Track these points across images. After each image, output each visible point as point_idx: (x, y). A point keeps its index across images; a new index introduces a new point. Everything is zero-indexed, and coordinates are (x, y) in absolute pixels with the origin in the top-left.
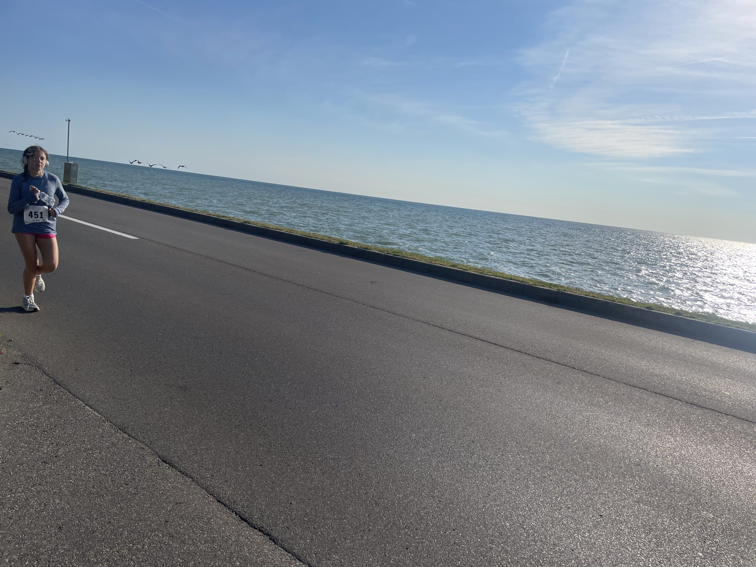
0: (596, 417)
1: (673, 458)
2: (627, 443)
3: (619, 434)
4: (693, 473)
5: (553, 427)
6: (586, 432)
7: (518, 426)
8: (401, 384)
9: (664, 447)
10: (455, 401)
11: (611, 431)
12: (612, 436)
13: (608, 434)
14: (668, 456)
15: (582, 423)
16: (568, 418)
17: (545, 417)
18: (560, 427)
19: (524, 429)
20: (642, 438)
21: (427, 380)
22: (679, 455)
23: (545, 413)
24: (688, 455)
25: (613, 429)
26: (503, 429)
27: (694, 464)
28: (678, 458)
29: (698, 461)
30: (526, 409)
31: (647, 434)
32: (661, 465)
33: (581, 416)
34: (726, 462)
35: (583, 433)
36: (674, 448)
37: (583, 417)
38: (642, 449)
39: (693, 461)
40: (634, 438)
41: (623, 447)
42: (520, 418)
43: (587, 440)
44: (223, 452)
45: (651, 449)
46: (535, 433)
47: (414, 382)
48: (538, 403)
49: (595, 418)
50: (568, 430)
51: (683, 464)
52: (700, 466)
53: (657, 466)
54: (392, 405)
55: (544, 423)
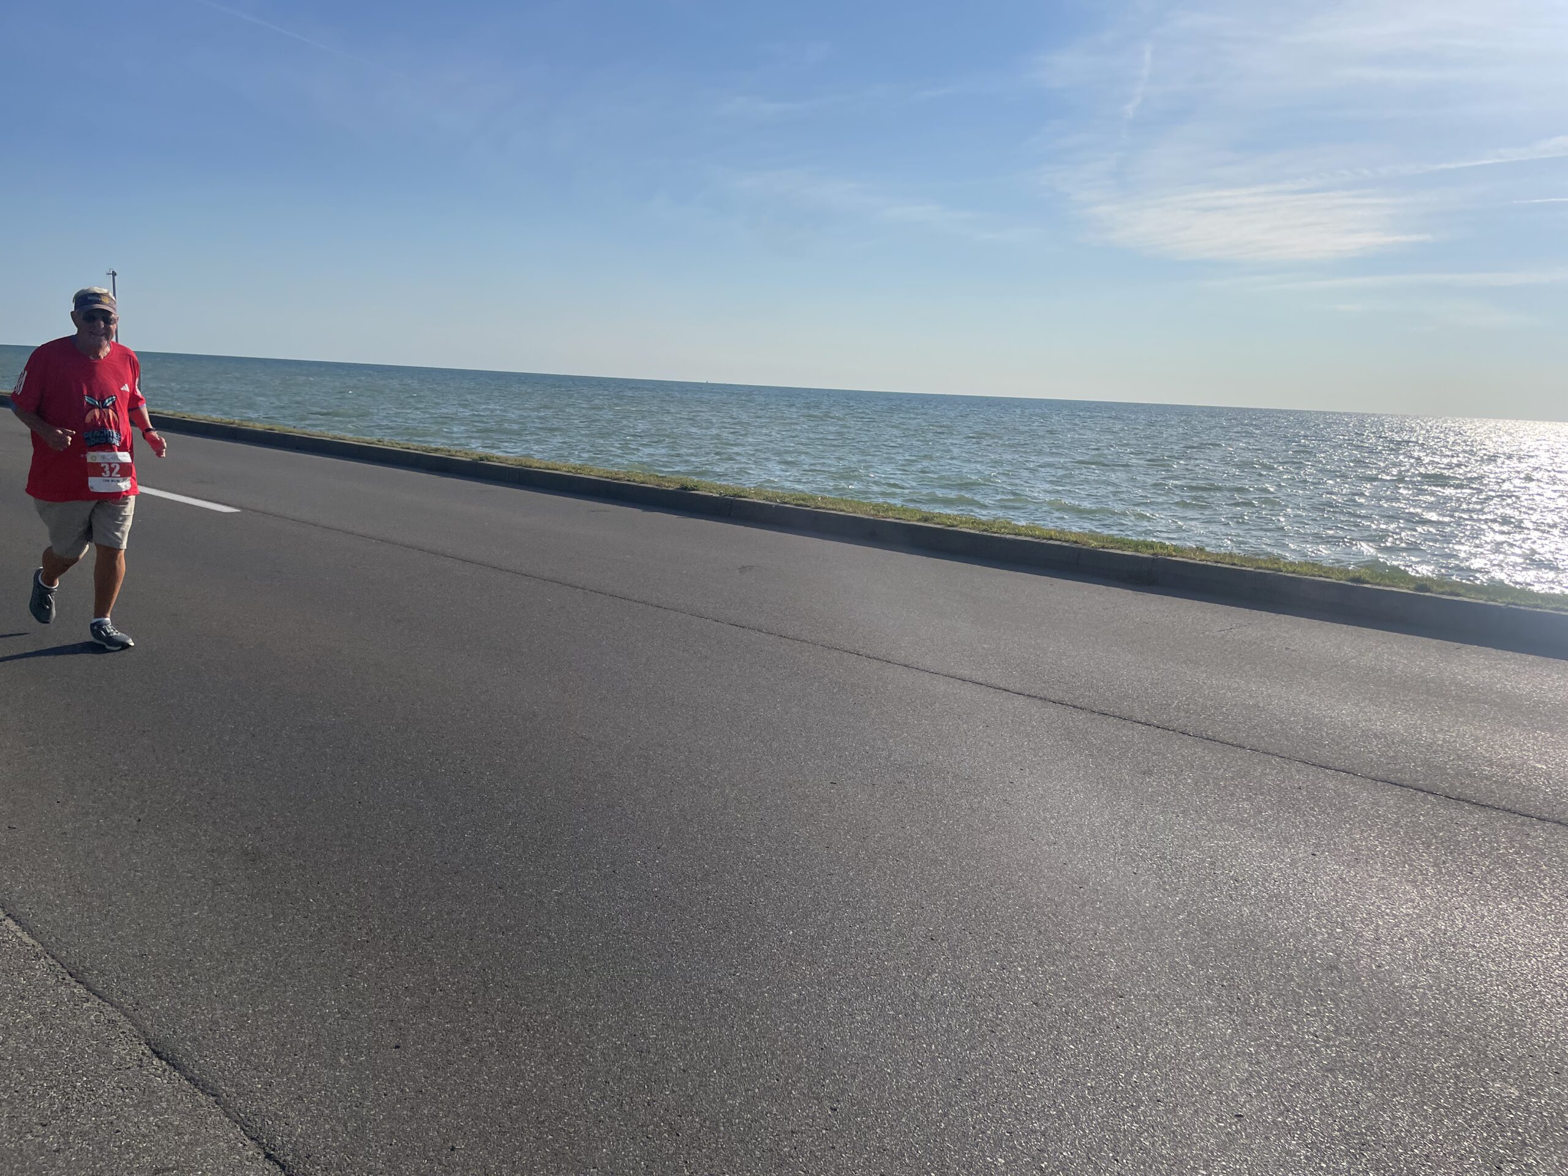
0: (1233, 851)
1: (1418, 942)
2: (1307, 912)
3: (1287, 892)
4: (1467, 978)
5: (1129, 885)
6: (1210, 892)
7: (1045, 890)
8: (777, 805)
9: (1395, 915)
10: (899, 838)
11: (1267, 884)
12: (1270, 896)
13: (1260, 891)
14: (1406, 939)
15: (1198, 870)
16: (1166, 857)
17: (1112, 860)
18: (1146, 883)
19: (1060, 896)
20: (1342, 895)
21: (838, 790)
22: (1432, 932)
23: (1112, 849)
24: (1455, 932)
25: (1274, 879)
26: (1009, 898)
27: (1468, 954)
28: (1429, 943)
29: (1478, 945)
30: (1067, 843)
31: (1355, 884)
32: (1389, 964)
33: (1198, 850)
34: (1544, 943)
35: (1202, 894)
36: (1419, 916)
37: (1203, 852)
38: (1343, 924)
39: (1466, 947)
40: (1322, 898)
41: (1297, 923)
42: (1050, 868)
43: (1209, 911)
44: (311, 1017)
45: (1363, 923)
46: (1084, 905)
47: (808, 797)
48: (1097, 827)
49: (1231, 852)
50: (1165, 890)
51: (1442, 956)
52: (1483, 957)
53: (1379, 967)
54: (749, 858)
55: (1108, 875)
